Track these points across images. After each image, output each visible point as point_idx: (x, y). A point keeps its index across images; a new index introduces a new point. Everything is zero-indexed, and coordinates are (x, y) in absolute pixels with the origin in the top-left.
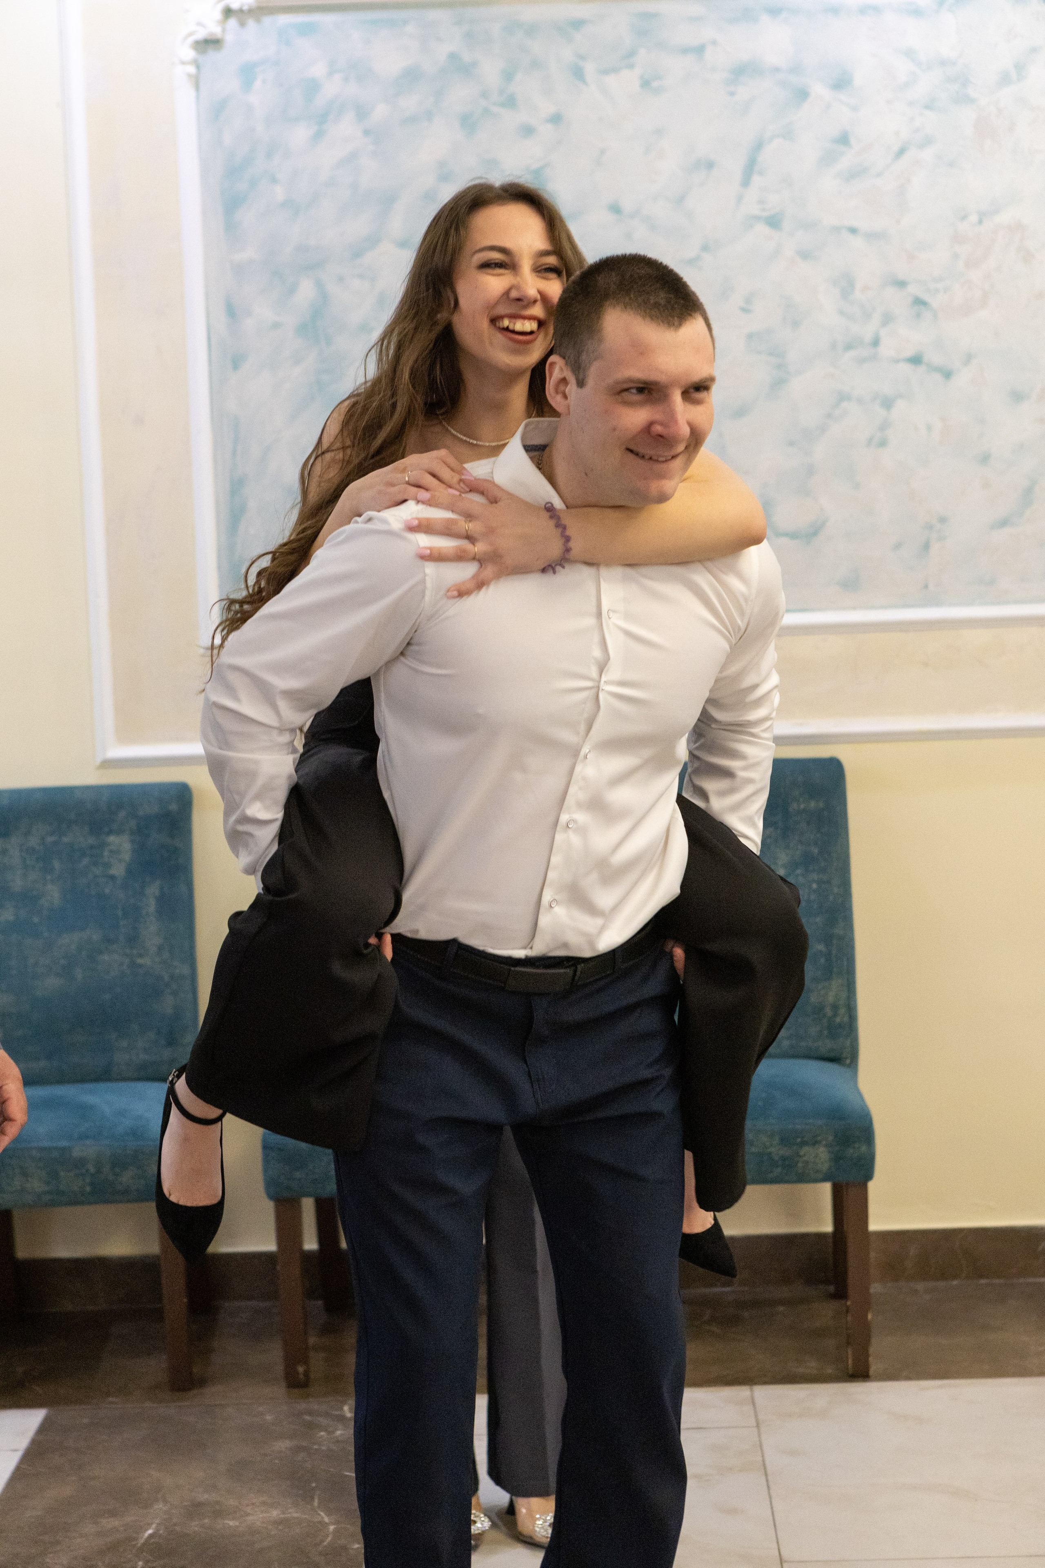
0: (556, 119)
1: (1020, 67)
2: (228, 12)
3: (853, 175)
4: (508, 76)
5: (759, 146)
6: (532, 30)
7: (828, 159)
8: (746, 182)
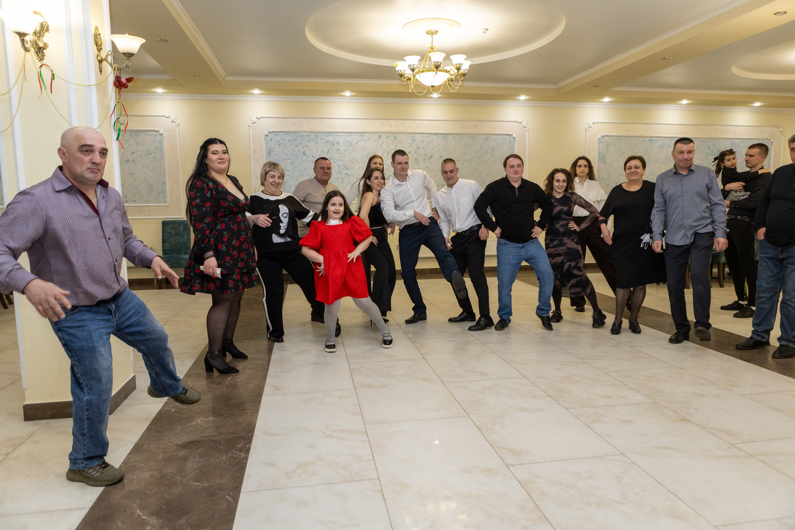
0: (306, 146)
1: (358, 143)
2: (269, 132)
3: (339, 154)
4: (301, 141)
5: (329, 150)
6: (303, 136)
7: (337, 152)
8: (327, 154)
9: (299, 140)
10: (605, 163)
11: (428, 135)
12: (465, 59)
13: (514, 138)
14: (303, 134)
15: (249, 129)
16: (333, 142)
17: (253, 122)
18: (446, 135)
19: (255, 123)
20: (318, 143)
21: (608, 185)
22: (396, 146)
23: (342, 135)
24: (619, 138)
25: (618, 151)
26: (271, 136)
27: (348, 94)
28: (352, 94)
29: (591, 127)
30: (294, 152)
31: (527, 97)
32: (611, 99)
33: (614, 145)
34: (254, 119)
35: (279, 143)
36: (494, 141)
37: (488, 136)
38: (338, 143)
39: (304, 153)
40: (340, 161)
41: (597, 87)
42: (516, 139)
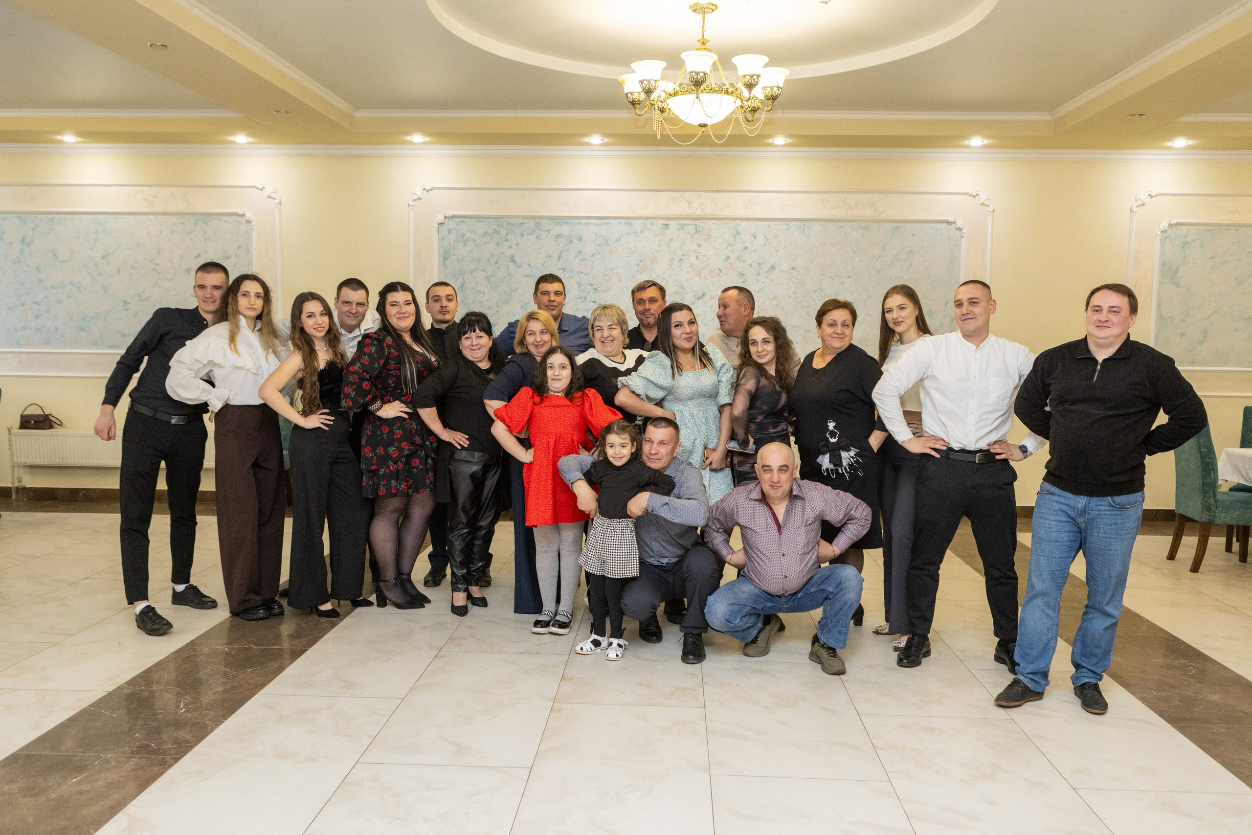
0: (517, 245)
1: (620, 238)
2: (446, 217)
3: (582, 260)
4: (507, 234)
5: (562, 253)
6: (512, 225)
7: (576, 256)
8: (558, 261)
9: (503, 233)
10: (1178, 286)
11: (767, 223)
12: (766, 66)
13: (960, 229)
14: (512, 221)
15: (409, 212)
16: (570, 236)
17: (416, 197)
18: (804, 223)
19: (420, 199)
20: (540, 240)
21: (1182, 335)
22: (699, 246)
23: (588, 224)
24: (1213, 228)
25: (1210, 258)
26: (450, 224)
27: (596, 139)
28: (606, 140)
29: (1143, 205)
30: (492, 256)
31: (986, 142)
32: (1191, 142)
33: (1202, 246)
34: (419, 192)
35: (465, 238)
36: (913, 235)
37: (899, 224)
38: (580, 240)
39: (513, 260)
40: (582, 275)
41: (1141, 115)
42: (964, 231)
